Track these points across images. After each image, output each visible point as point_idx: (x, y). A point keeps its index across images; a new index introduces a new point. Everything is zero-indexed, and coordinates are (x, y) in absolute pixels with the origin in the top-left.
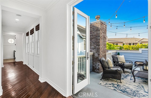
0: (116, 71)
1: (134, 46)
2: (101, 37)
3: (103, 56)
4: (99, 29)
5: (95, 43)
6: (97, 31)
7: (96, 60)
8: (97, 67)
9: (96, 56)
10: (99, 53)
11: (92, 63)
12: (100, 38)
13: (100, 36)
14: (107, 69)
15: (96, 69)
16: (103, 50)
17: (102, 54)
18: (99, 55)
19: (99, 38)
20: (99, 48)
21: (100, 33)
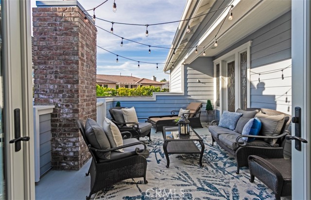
0: (134, 154)
1: (133, 89)
2: (82, 55)
3: (89, 113)
4: (75, 29)
5: (62, 75)
6: (66, 34)
7: (65, 131)
8: (68, 152)
9: (65, 116)
10: (75, 105)
11: (50, 143)
12: (80, 58)
13: (80, 53)
14: (109, 158)
15: (65, 158)
16: (87, 96)
17: (85, 107)
18: (76, 111)
19: (76, 58)
20: (77, 91)
21: (80, 45)
